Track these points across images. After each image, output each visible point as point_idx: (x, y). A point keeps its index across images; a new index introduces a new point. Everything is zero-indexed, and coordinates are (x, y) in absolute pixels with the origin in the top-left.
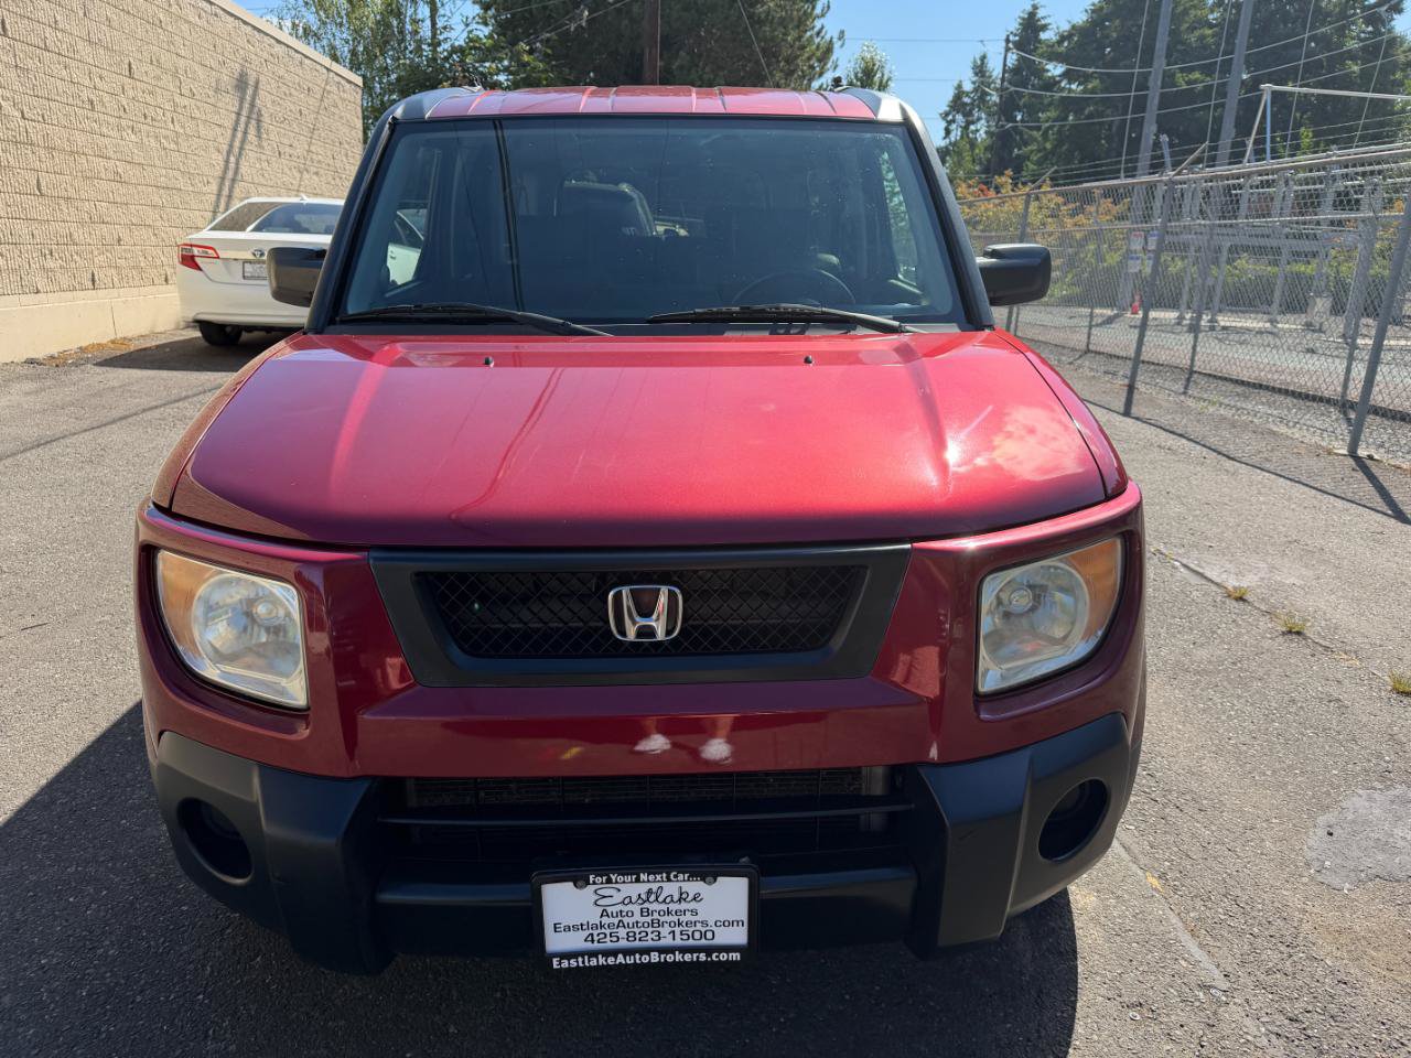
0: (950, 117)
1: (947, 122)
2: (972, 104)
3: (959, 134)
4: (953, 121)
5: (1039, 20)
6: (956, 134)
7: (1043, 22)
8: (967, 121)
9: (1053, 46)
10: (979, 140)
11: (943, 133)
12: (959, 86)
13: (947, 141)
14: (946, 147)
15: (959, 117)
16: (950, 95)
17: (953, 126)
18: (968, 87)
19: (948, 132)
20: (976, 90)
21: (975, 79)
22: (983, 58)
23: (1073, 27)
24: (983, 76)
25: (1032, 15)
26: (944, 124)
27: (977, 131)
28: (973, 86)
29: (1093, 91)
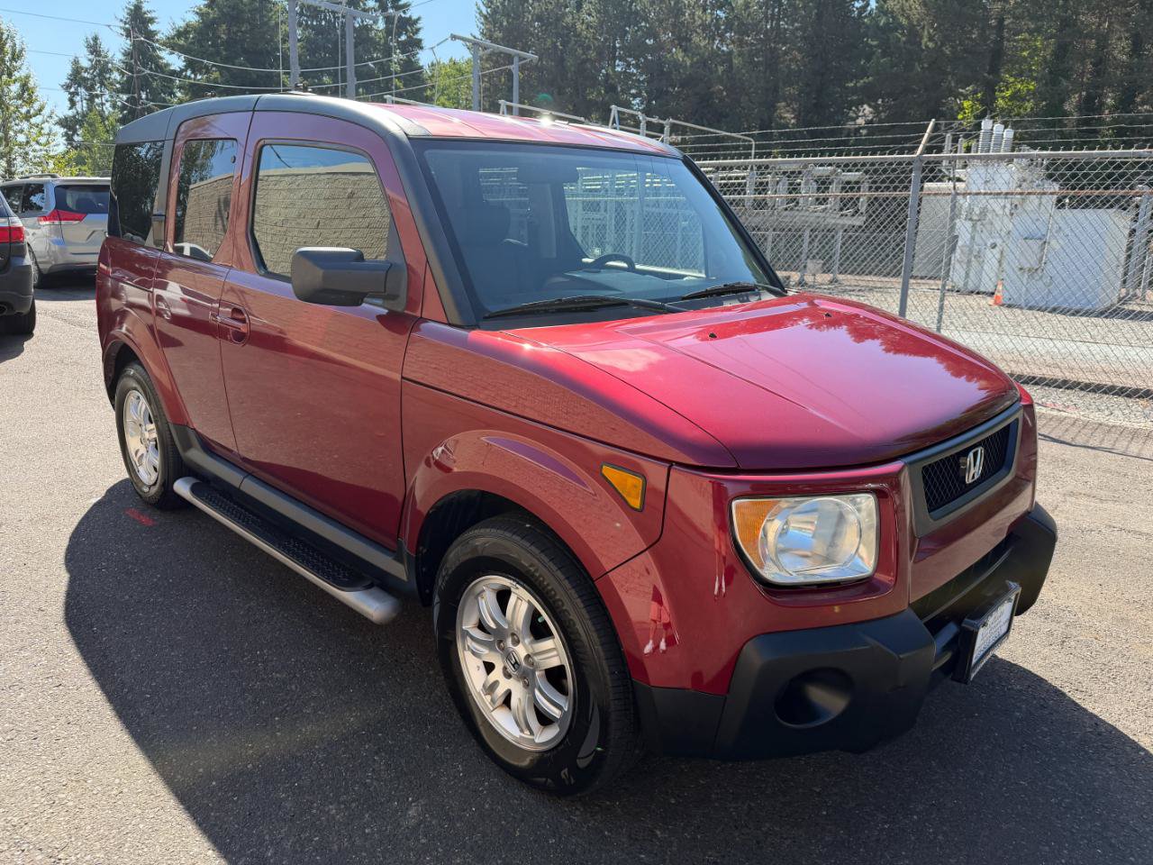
0: (72, 90)
1: (70, 93)
2: (93, 79)
3: (85, 105)
4: (76, 93)
5: (145, 13)
6: (82, 106)
7: (149, 15)
8: (90, 95)
9: (173, 38)
10: (107, 113)
11: (68, 104)
12: (76, 62)
13: (74, 110)
14: (74, 117)
15: (82, 91)
16: (68, 70)
17: (77, 99)
18: (85, 63)
19: (73, 104)
20: (94, 68)
21: (91, 57)
22: (96, 39)
23: (187, 25)
24: (99, 55)
25: (138, 8)
26: (67, 96)
27: (103, 104)
28: (90, 63)
29: (215, 81)
